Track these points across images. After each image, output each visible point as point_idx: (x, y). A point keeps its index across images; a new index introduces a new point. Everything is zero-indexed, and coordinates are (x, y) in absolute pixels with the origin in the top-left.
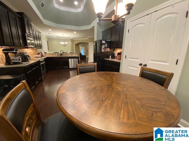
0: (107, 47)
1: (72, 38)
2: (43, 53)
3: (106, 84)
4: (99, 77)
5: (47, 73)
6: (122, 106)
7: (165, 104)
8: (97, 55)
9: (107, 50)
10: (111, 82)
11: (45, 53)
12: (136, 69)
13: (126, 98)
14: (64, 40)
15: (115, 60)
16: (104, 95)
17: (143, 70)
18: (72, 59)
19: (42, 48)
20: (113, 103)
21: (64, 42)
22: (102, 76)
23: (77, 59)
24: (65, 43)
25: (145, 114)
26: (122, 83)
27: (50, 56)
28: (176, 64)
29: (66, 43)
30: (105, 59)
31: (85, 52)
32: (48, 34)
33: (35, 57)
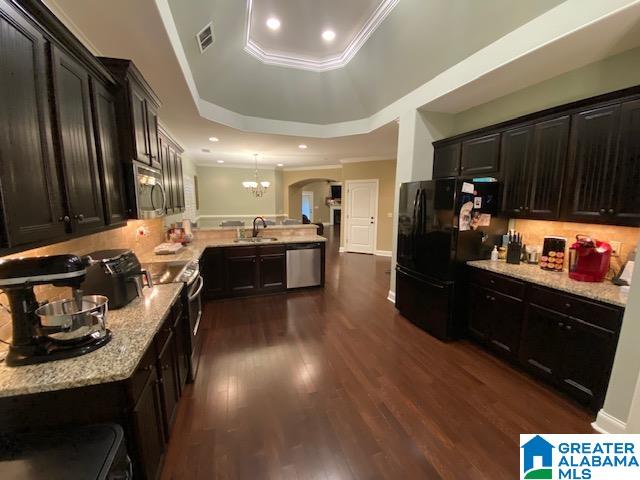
0: (481, 211)
1: (280, 165)
2: (188, 231)
9: (482, 220)
11: (194, 227)
19: (183, 211)
23: (319, 250)
29: (265, 184)
30: (471, 263)
31: (315, 210)
32: (201, 153)
33: (157, 254)
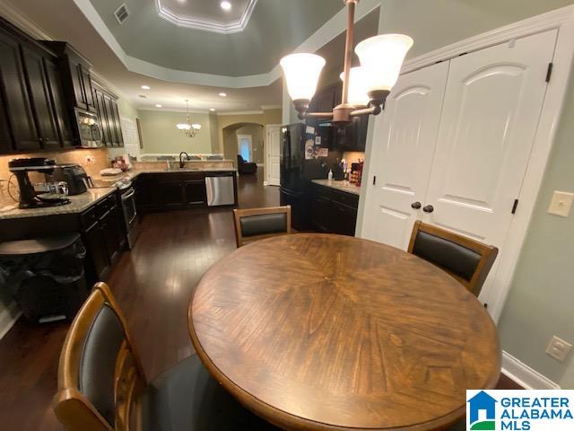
0: (321, 146)
1: (213, 110)
2: (127, 162)
3: (317, 280)
4: (298, 254)
5: (140, 222)
6: (357, 351)
7: (461, 343)
8: (292, 166)
9: (322, 153)
10: (331, 272)
11: (133, 159)
12: (404, 217)
13: (369, 326)
14: (190, 115)
15: (345, 186)
16: (312, 318)
17: (419, 231)
18: (216, 179)
19: (123, 146)
20: (336, 344)
21: (189, 123)
22: (306, 251)
23: (232, 178)
24: (192, 127)
25: (409, 375)
26: (360, 277)
27: (149, 170)
28: (513, 212)
29: (197, 126)
30: (313, 181)
31: (254, 152)
32: (139, 98)
33: (103, 175)
